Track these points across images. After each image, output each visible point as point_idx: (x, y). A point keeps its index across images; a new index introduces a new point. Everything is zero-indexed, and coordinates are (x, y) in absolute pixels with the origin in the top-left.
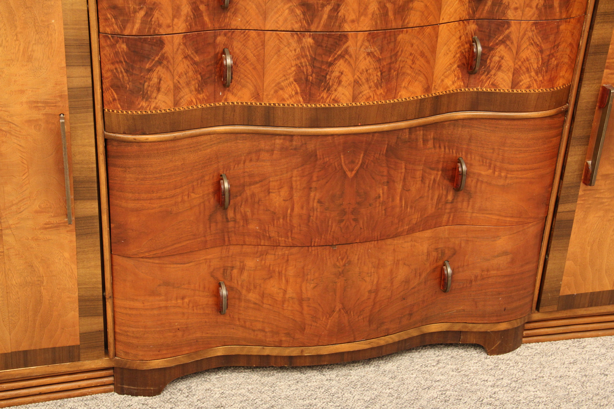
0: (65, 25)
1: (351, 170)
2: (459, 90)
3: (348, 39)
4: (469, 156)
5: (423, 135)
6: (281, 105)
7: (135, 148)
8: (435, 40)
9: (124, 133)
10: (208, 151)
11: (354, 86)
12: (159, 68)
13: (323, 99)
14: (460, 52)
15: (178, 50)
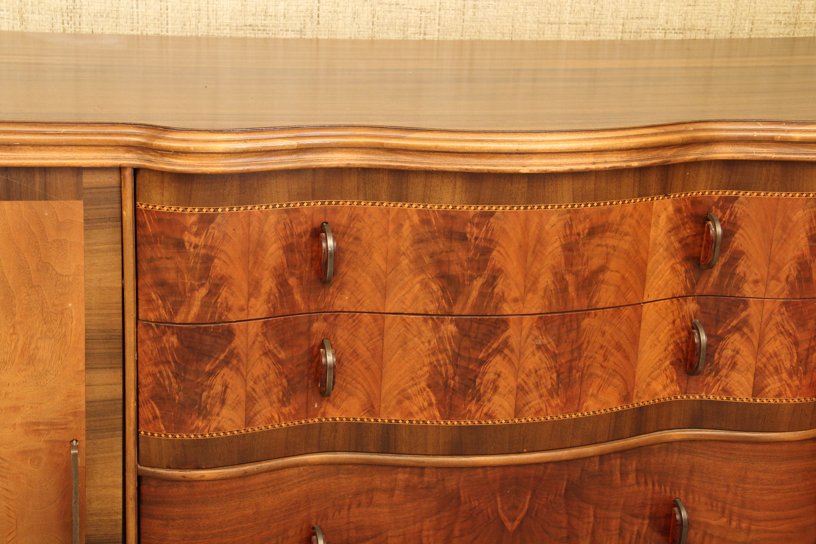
0: (87, 309)
1: (513, 520)
2: (673, 398)
3: (509, 325)
4: (691, 497)
5: (621, 465)
6: (407, 422)
7: (184, 489)
8: (637, 326)
9: (168, 467)
10: (295, 491)
11: (517, 395)
12: (226, 370)
13: (471, 413)
14: (674, 342)
15: (254, 343)
